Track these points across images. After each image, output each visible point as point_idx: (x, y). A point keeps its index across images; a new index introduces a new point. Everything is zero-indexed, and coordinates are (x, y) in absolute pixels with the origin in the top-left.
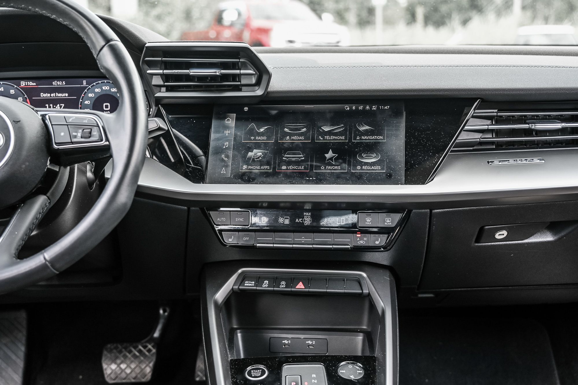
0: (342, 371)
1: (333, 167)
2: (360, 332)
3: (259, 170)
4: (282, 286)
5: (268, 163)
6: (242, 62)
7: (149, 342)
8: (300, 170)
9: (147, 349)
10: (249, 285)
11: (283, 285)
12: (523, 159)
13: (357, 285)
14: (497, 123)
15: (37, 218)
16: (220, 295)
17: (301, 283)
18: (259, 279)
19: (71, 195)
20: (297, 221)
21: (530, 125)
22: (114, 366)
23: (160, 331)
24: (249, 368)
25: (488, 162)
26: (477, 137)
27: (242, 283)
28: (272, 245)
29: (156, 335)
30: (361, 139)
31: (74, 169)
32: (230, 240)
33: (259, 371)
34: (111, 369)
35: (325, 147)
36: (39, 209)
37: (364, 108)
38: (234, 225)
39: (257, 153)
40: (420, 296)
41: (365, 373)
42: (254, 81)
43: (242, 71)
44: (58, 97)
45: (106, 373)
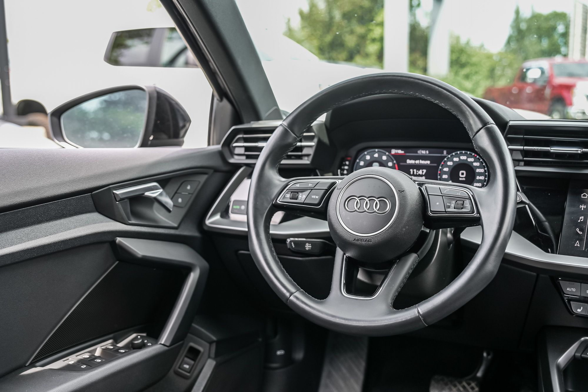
7: (473, 380)
9: (471, 386)
15: (409, 273)
16: (562, 360)
23: (482, 372)
27: (585, 351)
29: (479, 374)
31: (439, 232)
32: (578, 310)
44: (421, 163)
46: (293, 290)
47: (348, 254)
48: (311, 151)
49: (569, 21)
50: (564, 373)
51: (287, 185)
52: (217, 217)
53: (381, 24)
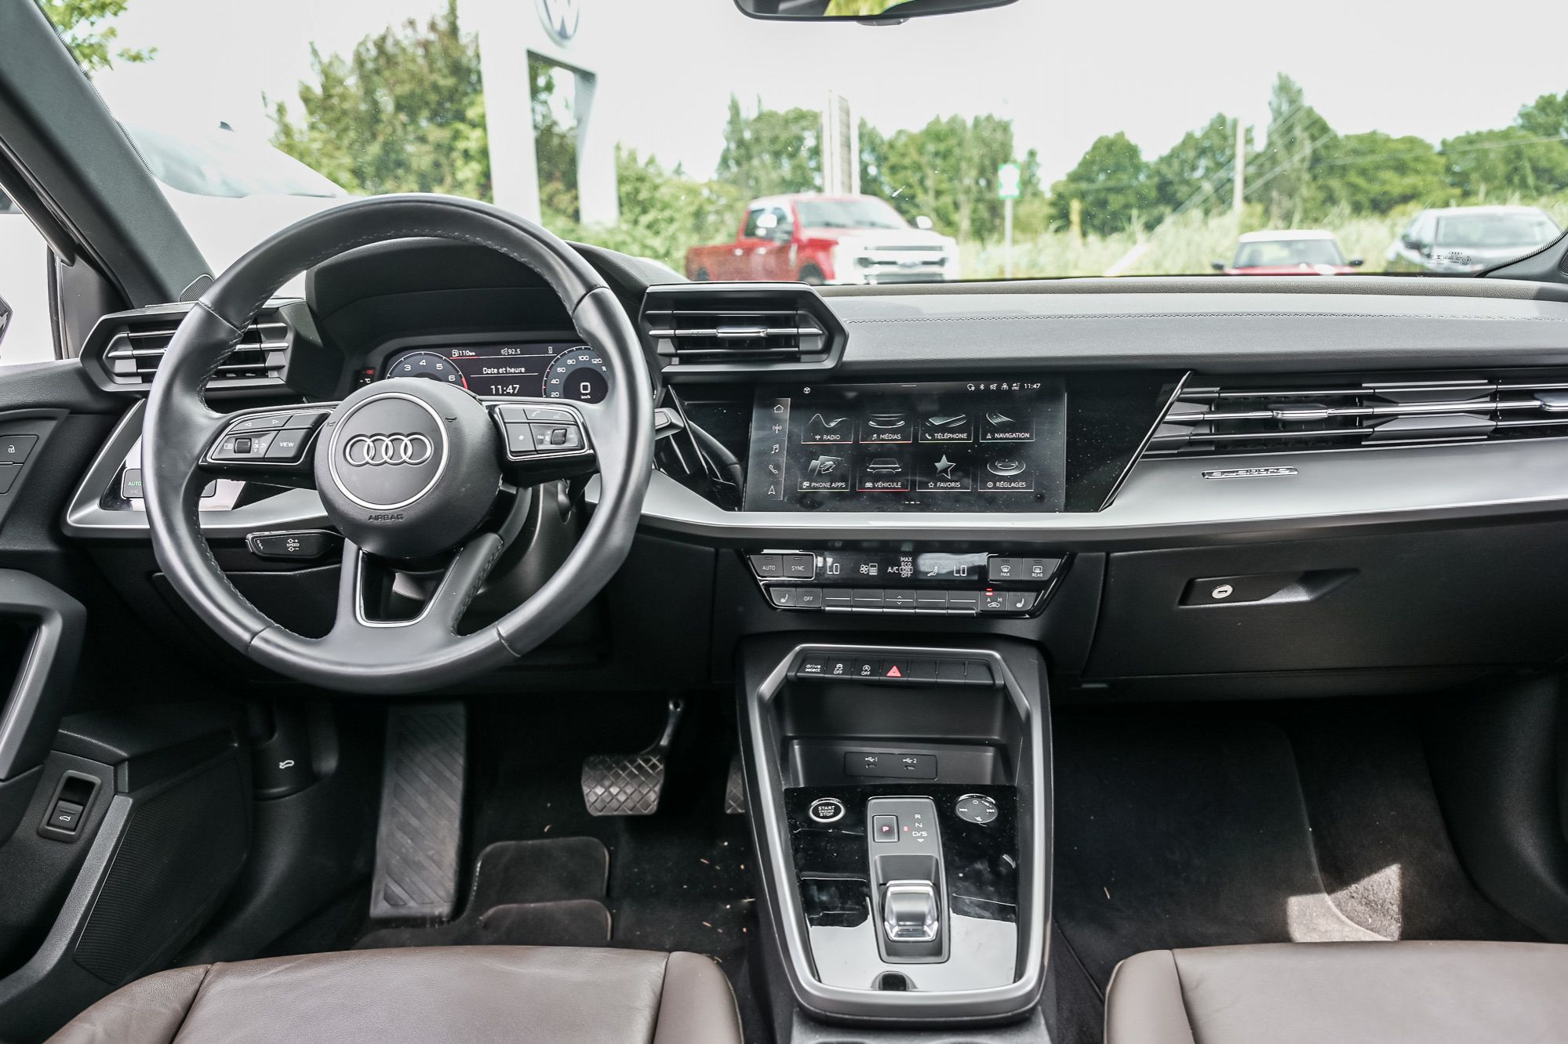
0: (963, 810)
1: (948, 484)
2: (990, 745)
3: (829, 489)
4: (865, 673)
5: (843, 479)
6: (800, 315)
7: (654, 753)
8: (894, 488)
9: (651, 763)
10: (812, 670)
11: (866, 670)
12: (1262, 469)
13: (984, 671)
14: (1218, 410)
15: (484, 570)
16: (768, 687)
17: (895, 667)
18: (828, 661)
19: (535, 531)
20: (890, 570)
21: (1275, 412)
22: (599, 790)
23: (668, 736)
24: (815, 803)
25: (1204, 475)
26: (1185, 432)
27: (801, 667)
28: (849, 609)
29: (664, 742)
30: (993, 438)
31: (539, 491)
32: (783, 600)
33: (830, 807)
34: (596, 794)
35: (936, 451)
36: (488, 555)
37: (999, 387)
38: (788, 577)
39: (825, 462)
40: (1085, 686)
41: (999, 814)
42: (820, 345)
43: (802, 331)
44: (509, 373)
45: (588, 801)
46: (255, 625)
47: (367, 548)
48: (284, 360)
49: (822, 126)
50: (776, 706)
51: (227, 424)
52: (94, 507)
53: (480, 124)
